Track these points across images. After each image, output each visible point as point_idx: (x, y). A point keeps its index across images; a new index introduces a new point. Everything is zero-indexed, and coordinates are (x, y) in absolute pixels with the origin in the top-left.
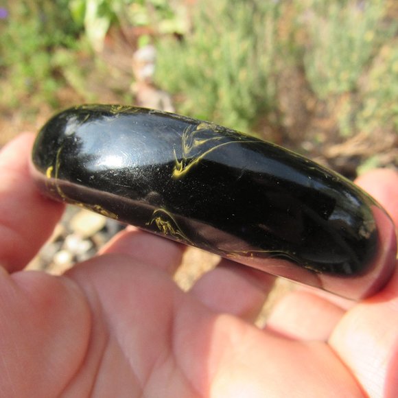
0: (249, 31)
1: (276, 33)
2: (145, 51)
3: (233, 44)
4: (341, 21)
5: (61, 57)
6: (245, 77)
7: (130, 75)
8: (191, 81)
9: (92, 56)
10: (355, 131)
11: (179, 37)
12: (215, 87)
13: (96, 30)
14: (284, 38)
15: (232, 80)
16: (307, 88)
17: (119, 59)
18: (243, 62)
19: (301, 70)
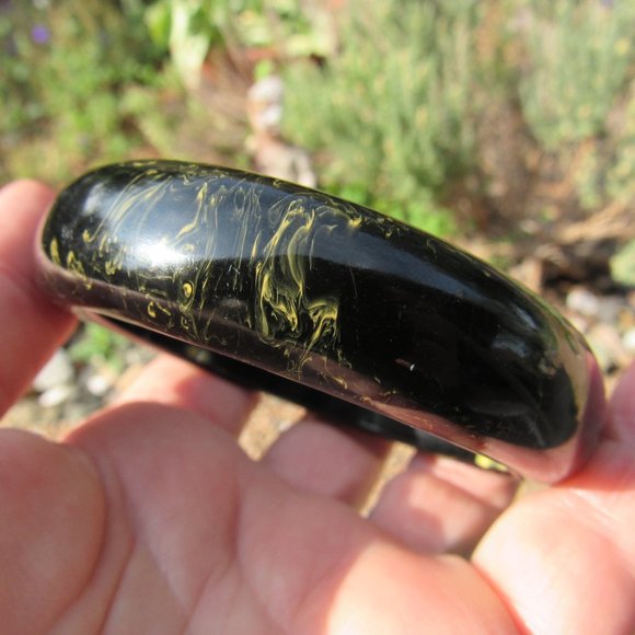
0: (430, 47)
1: (473, 48)
2: (266, 86)
3: (405, 68)
4: (577, 25)
5: (135, 99)
6: (426, 120)
7: (243, 125)
8: (341, 130)
9: (183, 97)
10: (606, 200)
11: (318, 60)
12: (379, 139)
13: (188, 54)
14: (487, 57)
15: (405, 125)
16: (525, 133)
17: (224, 100)
18: (421, 97)
19: (516, 106)
